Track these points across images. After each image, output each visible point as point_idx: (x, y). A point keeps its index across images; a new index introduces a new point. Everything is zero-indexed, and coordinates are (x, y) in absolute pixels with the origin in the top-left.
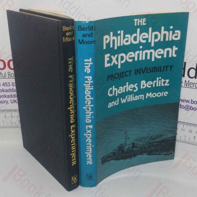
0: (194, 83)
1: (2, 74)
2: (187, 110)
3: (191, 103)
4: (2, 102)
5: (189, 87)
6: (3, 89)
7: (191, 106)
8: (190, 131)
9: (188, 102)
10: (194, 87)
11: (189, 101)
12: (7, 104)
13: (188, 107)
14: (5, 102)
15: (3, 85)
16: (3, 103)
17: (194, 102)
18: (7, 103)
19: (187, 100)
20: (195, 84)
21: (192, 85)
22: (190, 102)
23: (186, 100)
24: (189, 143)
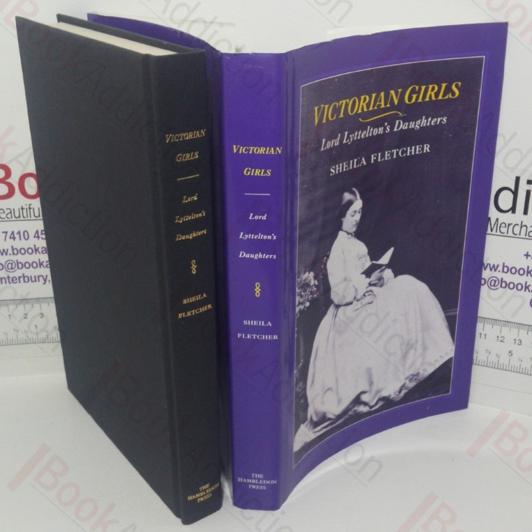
0: (509, 225)
1: (32, 210)
2: (493, 288)
3: (503, 271)
4: (33, 279)
5: (498, 233)
6: (35, 246)
7: (502, 279)
8: (500, 339)
9: (495, 270)
10: (510, 234)
11: (498, 266)
12: (44, 283)
13: (495, 281)
14: (41, 278)
15: (35, 237)
16: (35, 281)
17: (510, 270)
18: (45, 280)
19: (494, 266)
20: (511, 227)
21: (504, 230)
22: (500, 268)
23: (490, 264)
24: (496, 367)
